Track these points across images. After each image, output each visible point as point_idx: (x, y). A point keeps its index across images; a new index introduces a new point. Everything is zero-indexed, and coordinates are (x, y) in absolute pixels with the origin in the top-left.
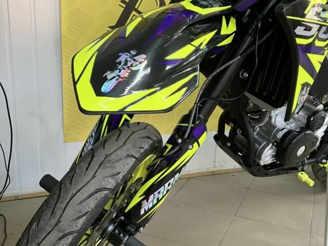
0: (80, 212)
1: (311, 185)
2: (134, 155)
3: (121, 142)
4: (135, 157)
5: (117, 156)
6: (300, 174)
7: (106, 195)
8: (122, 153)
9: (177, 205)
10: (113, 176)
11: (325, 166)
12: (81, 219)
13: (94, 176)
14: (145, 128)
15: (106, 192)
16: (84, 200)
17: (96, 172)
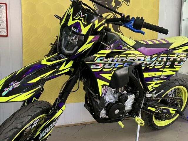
0: (6, 136)
1: (123, 127)
2: (31, 115)
3: (26, 110)
4: (31, 116)
5: (23, 115)
6: (118, 122)
7: (17, 130)
8: (25, 114)
9: (75, 137)
10: (20, 123)
11: (135, 118)
12: (6, 139)
13: (13, 123)
14: (40, 104)
15: (17, 129)
16: (8, 132)
17: (14, 121)
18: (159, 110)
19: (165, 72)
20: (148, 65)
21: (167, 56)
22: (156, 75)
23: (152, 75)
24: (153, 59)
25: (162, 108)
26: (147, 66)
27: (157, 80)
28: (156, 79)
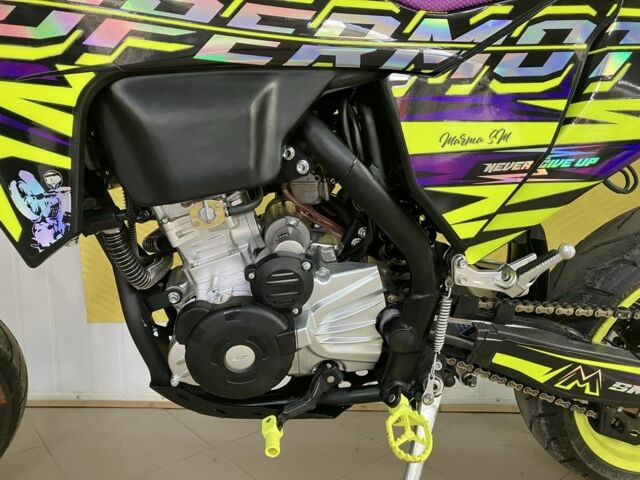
18: (578, 376)
19: (582, 121)
20: (433, 75)
21: (593, 13)
22: (503, 144)
23: (472, 141)
24: (478, 36)
25: (603, 369)
26: (431, 81)
27: (519, 178)
28: (507, 166)
